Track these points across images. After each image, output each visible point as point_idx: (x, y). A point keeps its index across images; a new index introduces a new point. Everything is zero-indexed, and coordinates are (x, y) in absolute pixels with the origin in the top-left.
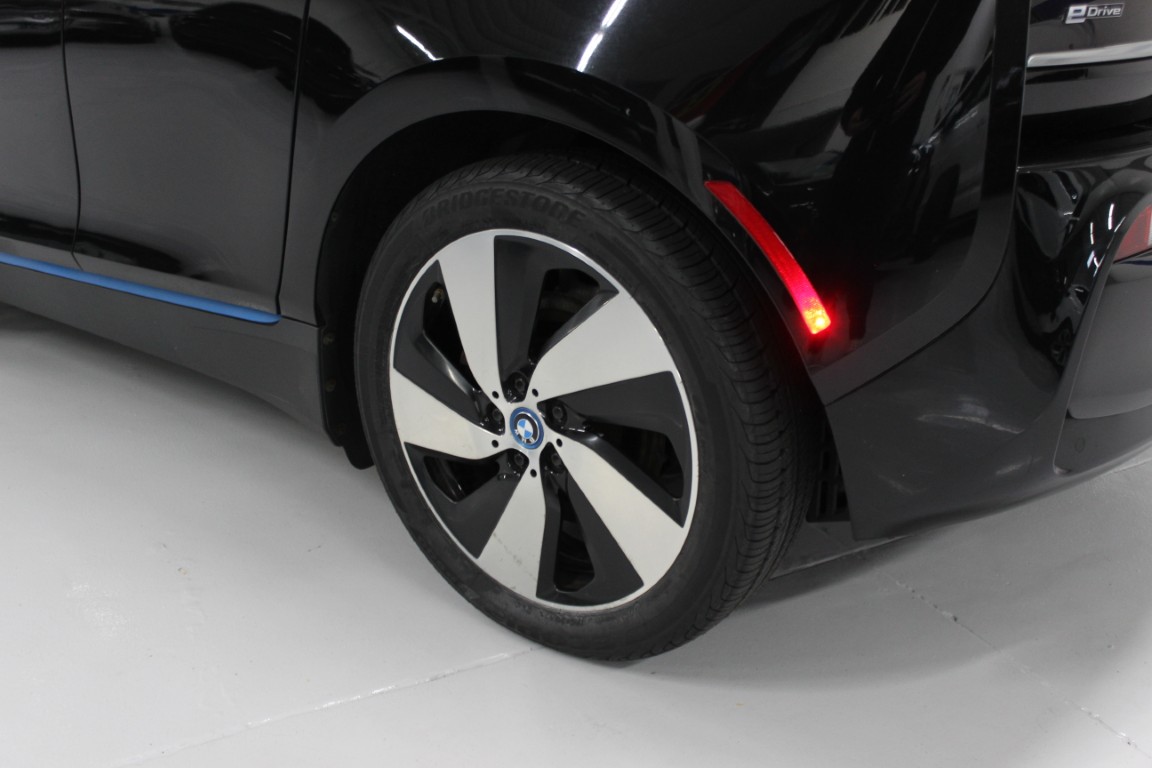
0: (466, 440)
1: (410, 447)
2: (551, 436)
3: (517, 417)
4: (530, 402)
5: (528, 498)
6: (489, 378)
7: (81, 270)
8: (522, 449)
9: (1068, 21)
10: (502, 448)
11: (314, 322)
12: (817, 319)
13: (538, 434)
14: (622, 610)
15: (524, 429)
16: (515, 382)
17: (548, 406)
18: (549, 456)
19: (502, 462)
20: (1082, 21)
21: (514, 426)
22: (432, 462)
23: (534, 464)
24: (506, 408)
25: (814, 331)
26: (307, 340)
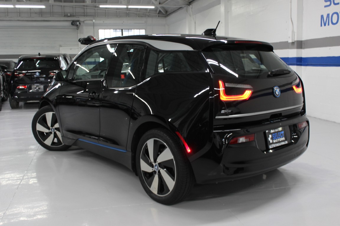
0: (149, 170)
1: (143, 171)
2: (159, 168)
3: (156, 165)
4: (157, 163)
5: (156, 178)
6: (152, 159)
7: (99, 143)
8: (156, 170)
9: (222, 112)
10: (153, 170)
11: (131, 151)
12: (189, 151)
13: (158, 168)
14: (167, 195)
15: (156, 167)
16: (155, 161)
17: (159, 164)
18: (159, 172)
19: (154, 173)
20: (224, 112)
21: (155, 167)
22: (145, 173)
23: (157, 173)
24: (154, 164)
25: (188, 152)
26: (130, 154)
